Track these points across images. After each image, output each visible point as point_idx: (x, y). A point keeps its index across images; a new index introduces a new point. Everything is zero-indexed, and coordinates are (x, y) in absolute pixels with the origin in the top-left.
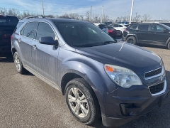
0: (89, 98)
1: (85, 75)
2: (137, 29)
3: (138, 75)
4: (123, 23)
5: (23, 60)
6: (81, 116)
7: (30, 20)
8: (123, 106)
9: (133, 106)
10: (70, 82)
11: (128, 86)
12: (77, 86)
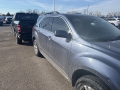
7: (47, 16)
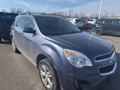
0: (52, 73)
1: (50, 56)
2: (103, 23)
3: (89, 58)
4: (94, 18)
5: (16, 43)
6: (48, 86)
8: (76, 82)
9: (85, 82)
10: (42, 61)
11: (81, 66)
12: (45, 64)
